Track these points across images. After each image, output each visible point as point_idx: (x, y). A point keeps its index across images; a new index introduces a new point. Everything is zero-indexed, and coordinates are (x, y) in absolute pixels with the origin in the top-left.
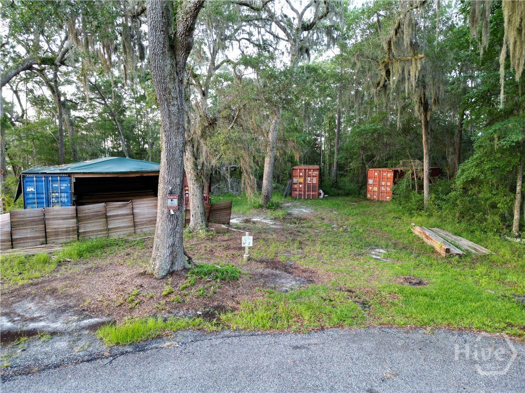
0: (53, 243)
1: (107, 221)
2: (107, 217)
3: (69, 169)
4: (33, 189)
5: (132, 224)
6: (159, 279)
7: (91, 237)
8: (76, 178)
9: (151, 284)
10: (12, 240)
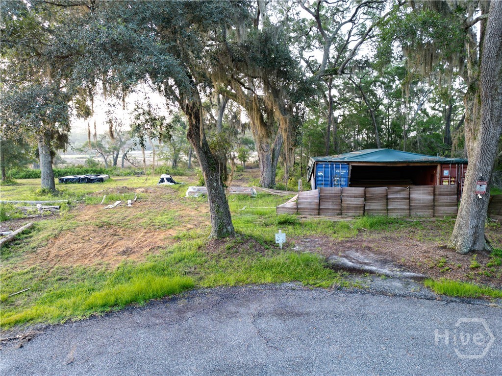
0: (346, 215)
1: (387, 202)
2: (387, 199)
3: (346, 158)
4: (322, 174)
5: (408, 207)
6: (462, 254)
7: (374, 214)
8: (352, 166)
9: (455, 257)
10: (319, 209)
